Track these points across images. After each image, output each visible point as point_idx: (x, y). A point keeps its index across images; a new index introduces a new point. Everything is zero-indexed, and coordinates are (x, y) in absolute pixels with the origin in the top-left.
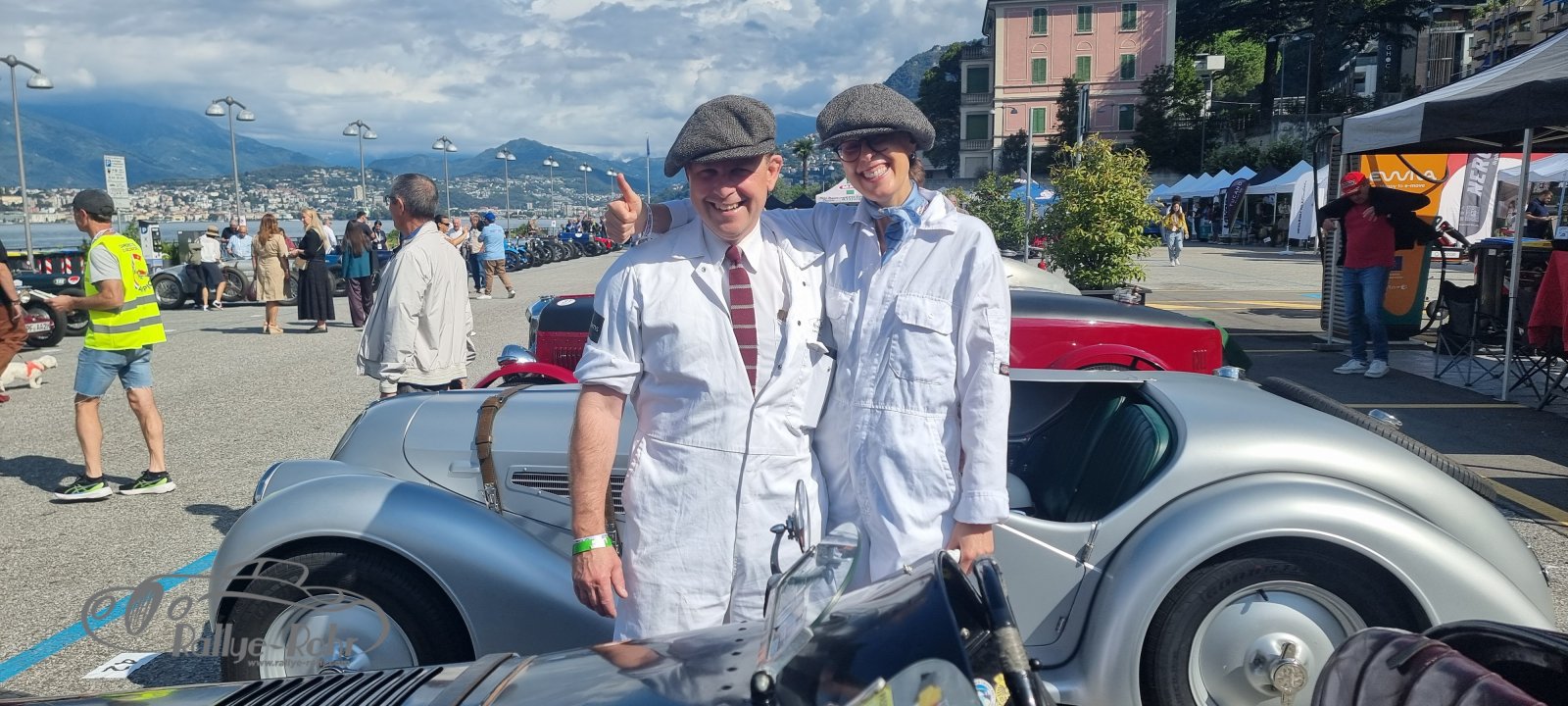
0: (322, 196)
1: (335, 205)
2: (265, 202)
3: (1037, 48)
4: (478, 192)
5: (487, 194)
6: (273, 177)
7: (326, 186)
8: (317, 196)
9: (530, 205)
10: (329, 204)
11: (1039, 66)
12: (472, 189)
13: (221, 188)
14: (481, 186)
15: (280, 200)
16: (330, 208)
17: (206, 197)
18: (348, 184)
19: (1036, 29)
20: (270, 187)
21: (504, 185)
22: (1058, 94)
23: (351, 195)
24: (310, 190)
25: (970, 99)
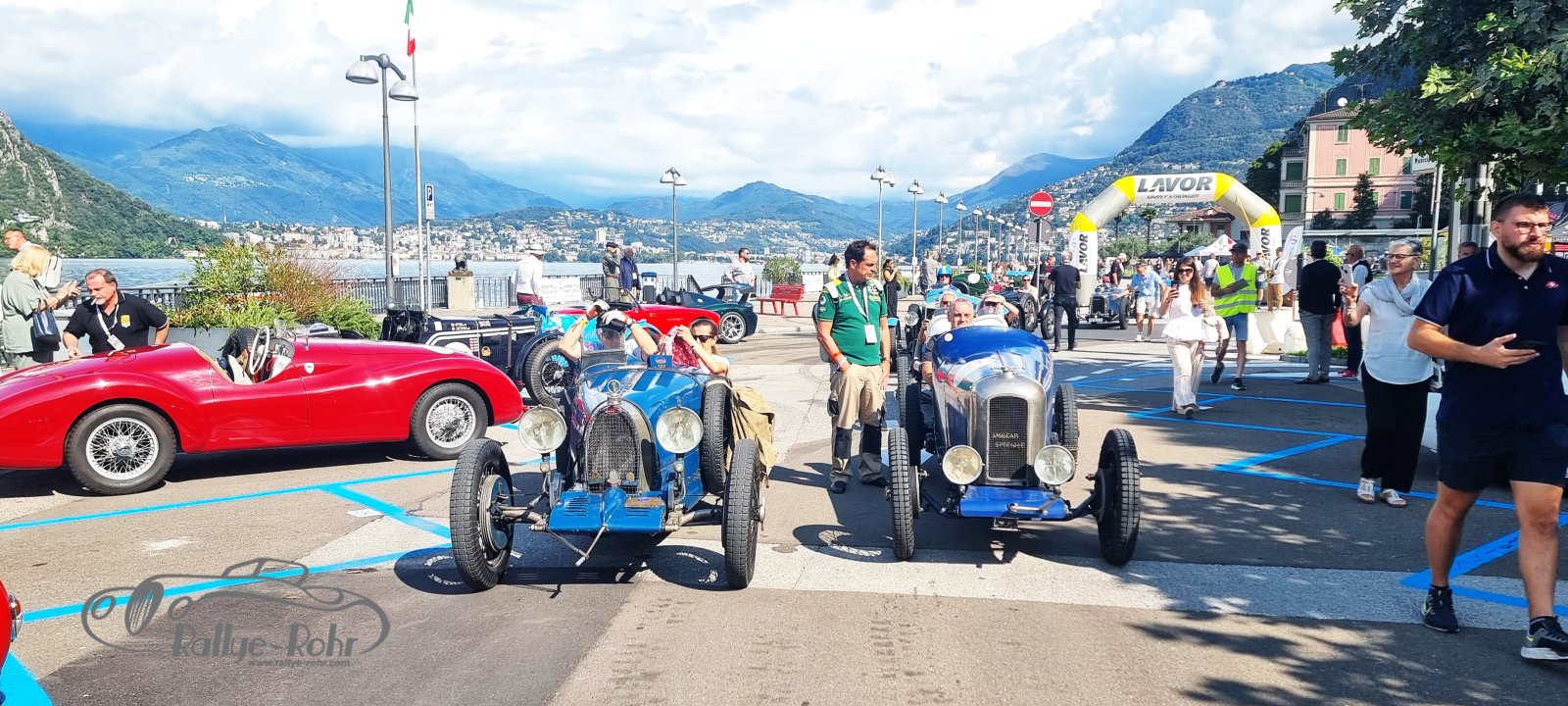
0: (566, 238)
1: (577, 246)
2: (514, 242)
3: (1340, 152)
4: (714, 236)
5: (723, 238)
6: (521, 218)
7: (569, 227)
8: (561, 238)
9: (767, 251)
10: (572, 246)
11: (1341, 164)
12: (707, 232)
13: (474, 228)
14: (718, 230)
15: (527, 241)
16: (573, 249)
17: (460, 237)
18: (590, 226)
19: (1340, 139)
20: (518, 228)
21: (741, 229)
22: (1355, 184)
23: (593, 237)
24: (556, 231)
25: (1289, 184)
